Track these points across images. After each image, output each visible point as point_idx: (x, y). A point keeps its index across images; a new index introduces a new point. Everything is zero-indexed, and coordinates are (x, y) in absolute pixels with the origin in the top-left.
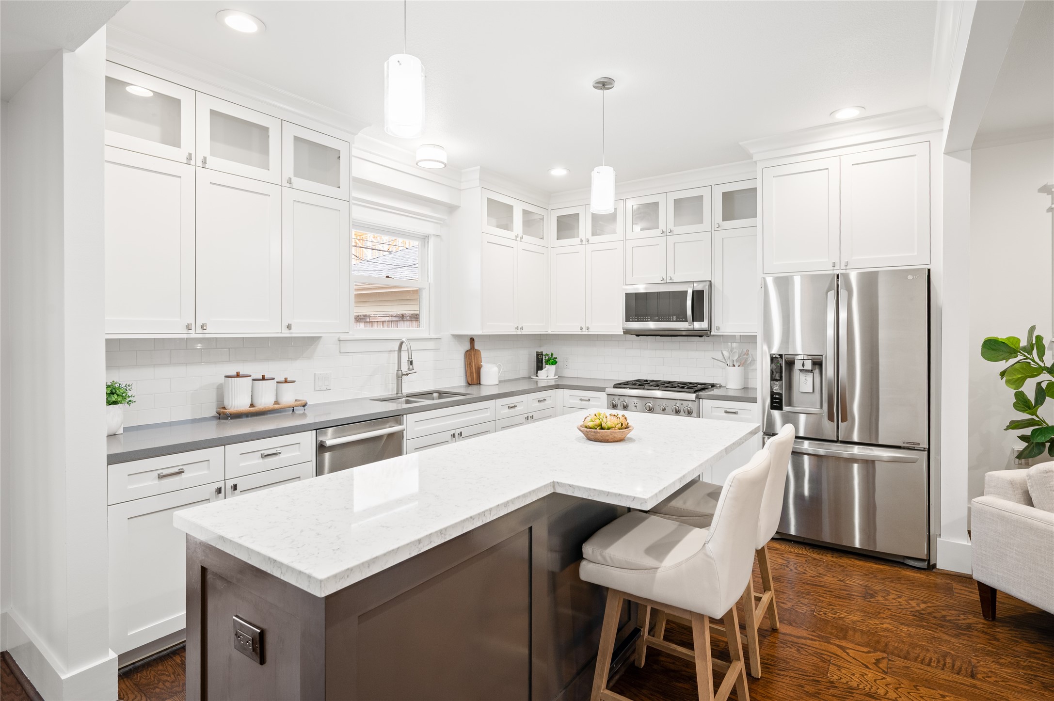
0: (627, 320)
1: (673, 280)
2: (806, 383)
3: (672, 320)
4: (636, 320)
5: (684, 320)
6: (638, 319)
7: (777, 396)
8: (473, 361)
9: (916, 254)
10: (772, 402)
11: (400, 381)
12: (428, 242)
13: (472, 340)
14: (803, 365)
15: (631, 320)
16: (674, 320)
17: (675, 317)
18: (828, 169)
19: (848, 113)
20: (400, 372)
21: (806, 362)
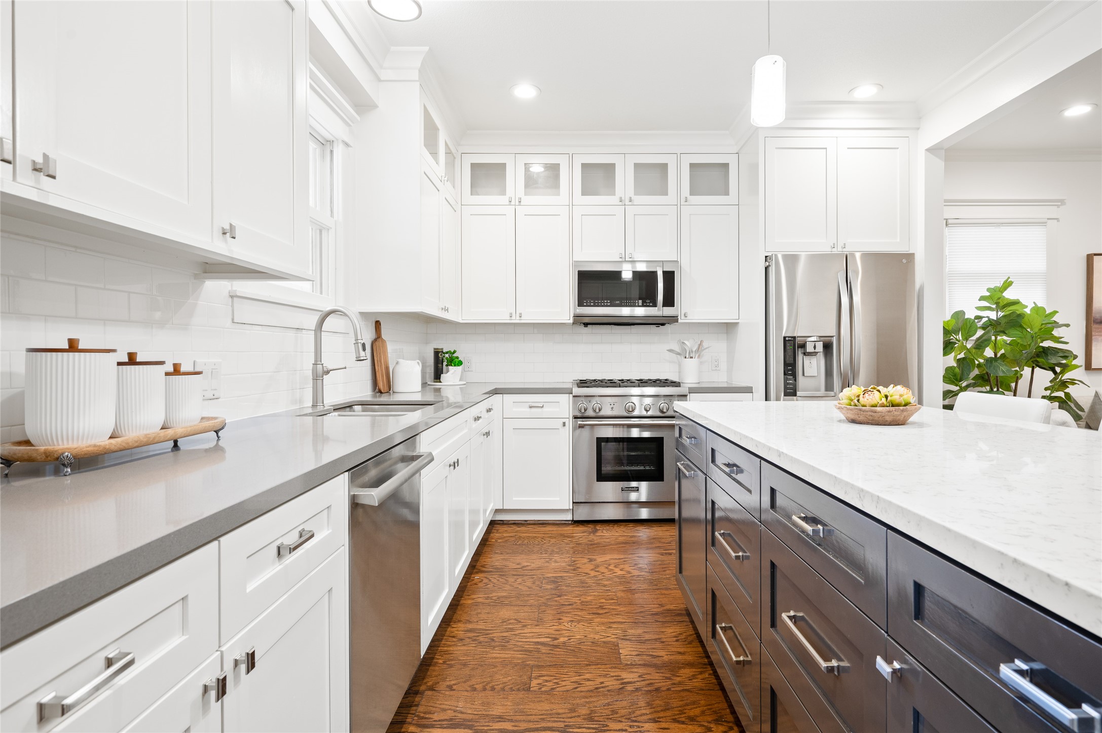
0: (580, 304)
1: (633, 258)
2: (811, 367)
3: (637, 305)
4: (592, 304)
5: (651, 304)
6: (594, 303)
7: (790, 382)
8: (382, 356)
9: (898, 240)
10: (786, 388)
11: (319, 382)
12: (332, 152)
13: (378, 324)
14: (815, 347)
15: (585, 304)
16: (640, 304)
17: (640, 301)
18: (826, 148)
19: (866, 91)
20: (319, 367)
21: (817, 344)
